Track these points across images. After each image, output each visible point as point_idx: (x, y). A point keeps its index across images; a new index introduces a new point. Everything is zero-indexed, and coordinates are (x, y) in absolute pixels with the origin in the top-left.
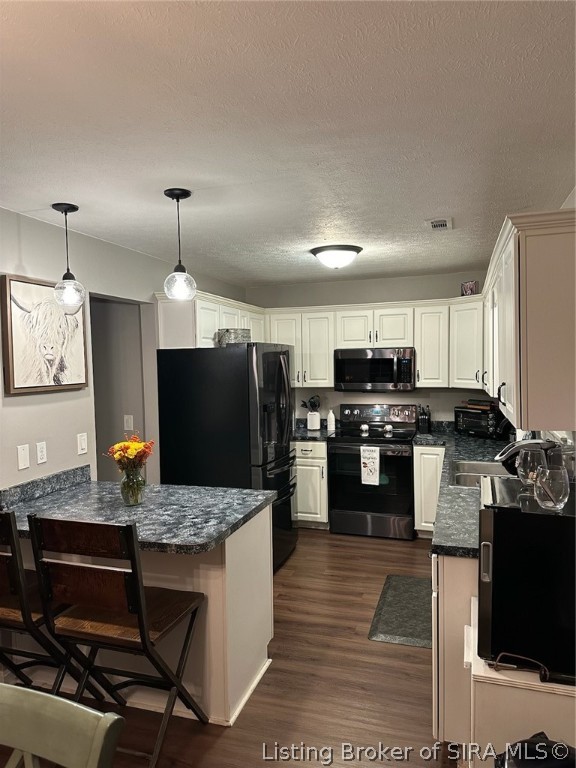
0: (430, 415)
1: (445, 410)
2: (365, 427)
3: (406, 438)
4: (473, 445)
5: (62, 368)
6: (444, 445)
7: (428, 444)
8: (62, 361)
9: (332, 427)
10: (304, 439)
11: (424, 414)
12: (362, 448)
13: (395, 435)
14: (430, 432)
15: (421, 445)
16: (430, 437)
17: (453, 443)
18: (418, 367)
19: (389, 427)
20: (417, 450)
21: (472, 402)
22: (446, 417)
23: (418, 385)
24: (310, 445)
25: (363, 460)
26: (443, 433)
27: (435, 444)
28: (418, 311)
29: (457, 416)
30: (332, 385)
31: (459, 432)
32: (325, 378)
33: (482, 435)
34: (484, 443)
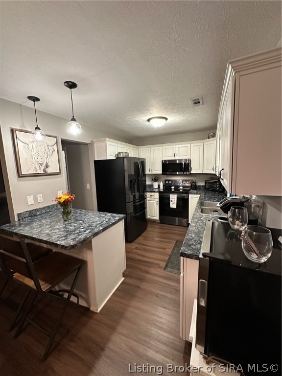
0: (196, 183)
1: (201, 181)
2: (173, 187)
3: (187, 191)
4: (211, 194)
5: (47, 166)
6: (200, 194)
7: (194, 194)
8: (47, 164)
9: (162, 187)
10: (151, 192)
11: (194, 183)
12: (170, 195)
13: (183, 190)
14: (196, 189)
15: (192, 194)
16: (195, 191)
17: (204, 193)
18: (192, 166)
19: (181, 188)
20: (190, 196)
21: (211, 178)
22: (201, 184)
23: (192, 172)
24: (153, 194)
25: (171, 199)
26: (200, 189)
27: (197, 194)
28: (192, 145)
29: (205, 184)
30: (161, 173)
31: (206, 189)
32: (159, 170)
33: (214, 190)
34: (215, 193)
